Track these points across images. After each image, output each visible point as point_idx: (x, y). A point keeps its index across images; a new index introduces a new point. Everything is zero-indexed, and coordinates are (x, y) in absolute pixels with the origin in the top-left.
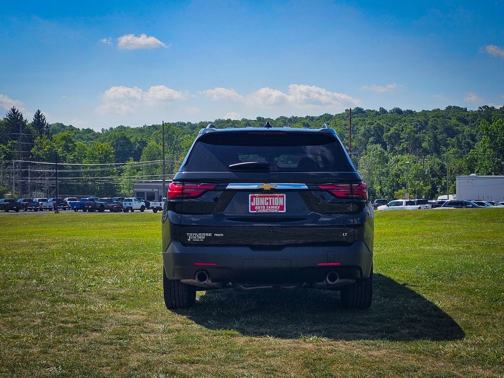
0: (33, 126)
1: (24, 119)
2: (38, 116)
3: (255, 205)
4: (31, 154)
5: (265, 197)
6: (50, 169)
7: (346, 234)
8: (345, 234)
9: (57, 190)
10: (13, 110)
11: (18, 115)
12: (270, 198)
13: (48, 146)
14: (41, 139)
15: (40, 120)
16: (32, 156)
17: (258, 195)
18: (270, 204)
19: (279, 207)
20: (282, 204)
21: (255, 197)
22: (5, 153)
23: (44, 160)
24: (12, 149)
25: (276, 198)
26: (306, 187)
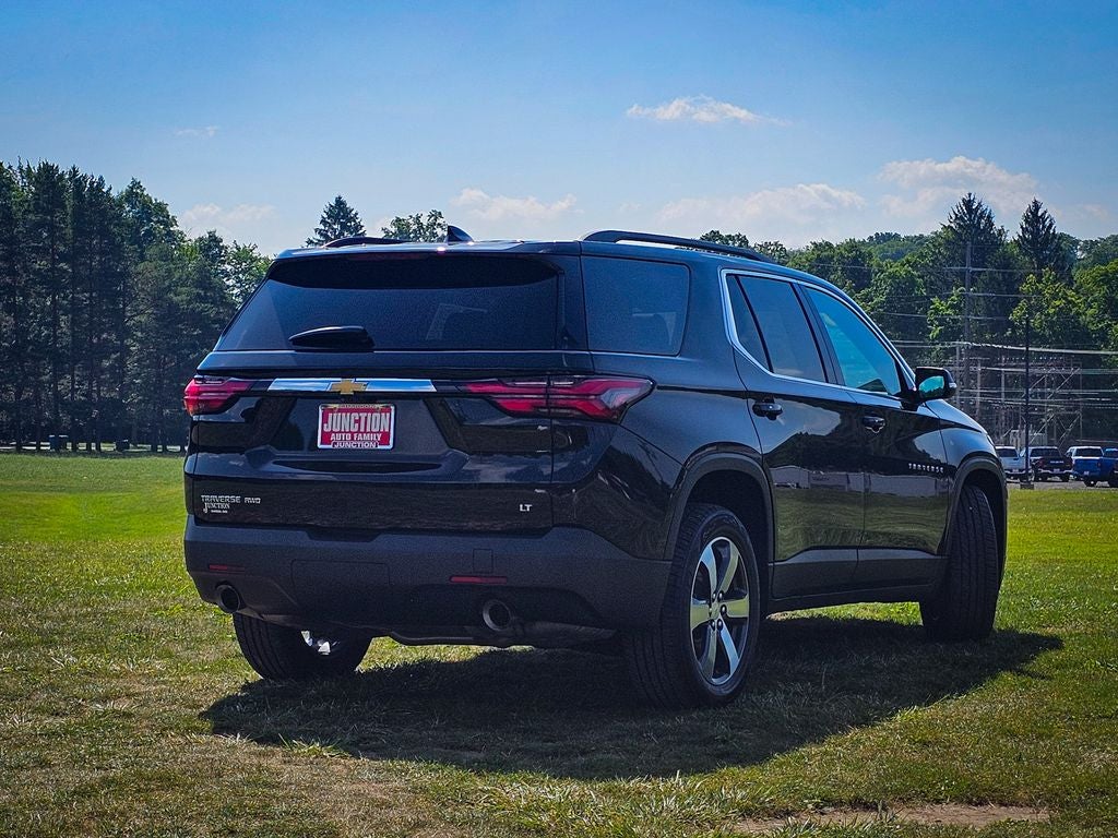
0: (1019, 245)
1: (997, 226)
2: (1034, 218)
3: (332, 431)
4: (1011, 324)
5: (352, 411)
6: (1060, 366)
7: (528, 506)
8: (525, 508)
9: (1077, 426)
10: (968, 203)
11: (981, 217)
12: (363, 415)
13: (1058, 303)
14: (1040, 281)
15: (1038, 229)
16: (1013, 331)
17: (337, 406)
18: (362, 430)
19: (379, 436)
20: (387, 430)
21: (332, 411)
22: (942, 322)
23: (1044, 341)
24: (960, 309)
25: (375, 414)
26: (432, 389)
